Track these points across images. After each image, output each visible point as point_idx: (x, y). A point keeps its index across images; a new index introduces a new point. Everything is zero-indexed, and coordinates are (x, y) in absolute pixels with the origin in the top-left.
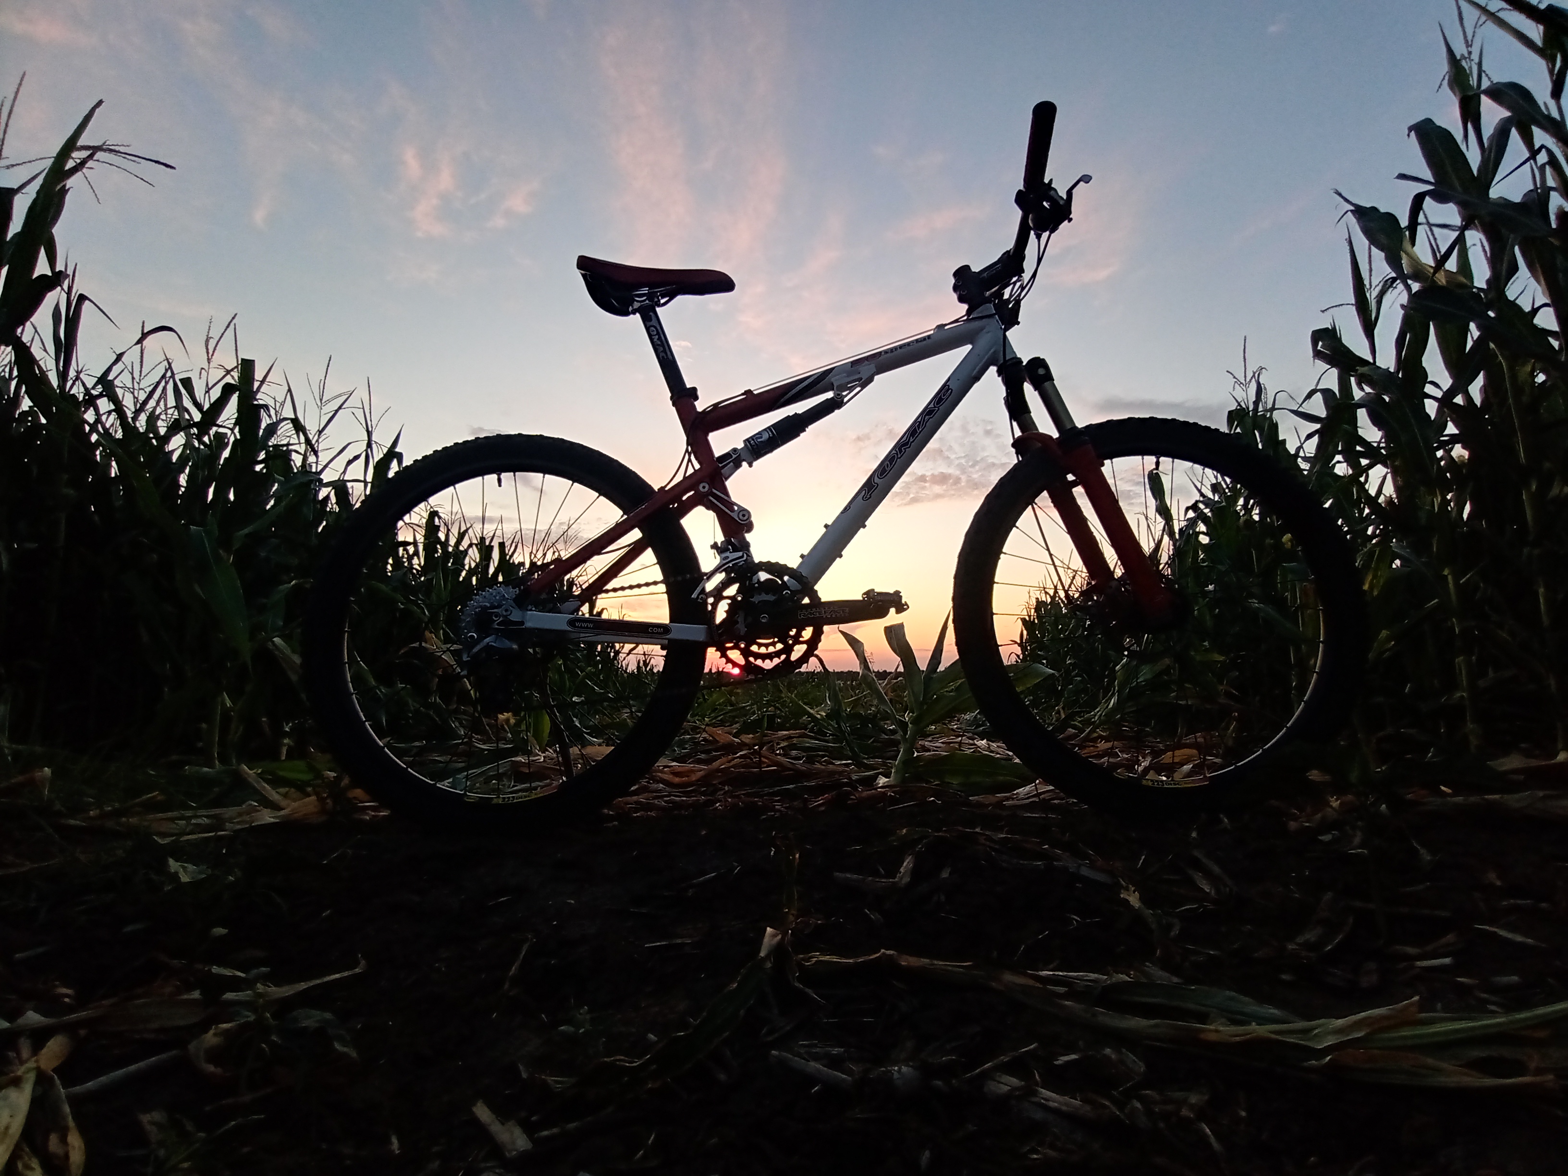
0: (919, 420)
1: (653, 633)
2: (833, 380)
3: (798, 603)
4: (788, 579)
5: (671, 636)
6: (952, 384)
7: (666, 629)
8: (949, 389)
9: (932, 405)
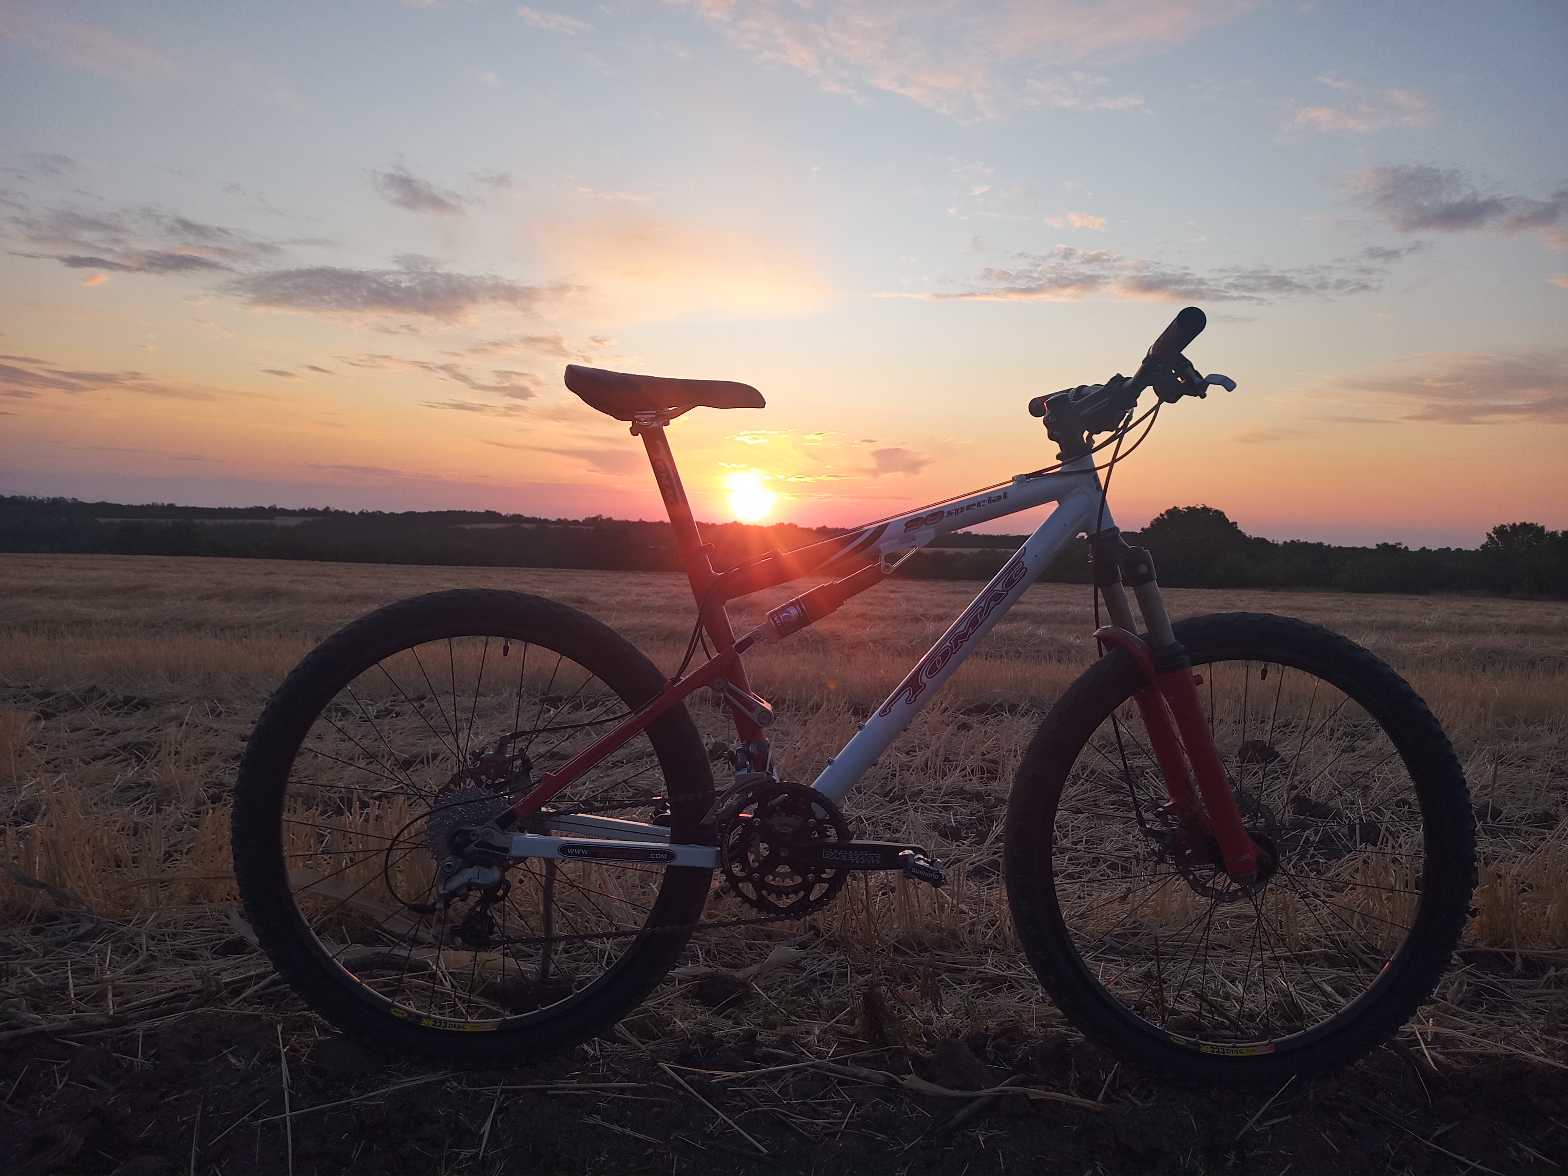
0: (982, 605)
1: (656, 859)
2: (881, 546)
3: (823, 834)
4: (814, 805)
5: (675, 863)
6: (1027, 561)
7: (671, 855)
8: (1022, 568)
9: (999, 587)
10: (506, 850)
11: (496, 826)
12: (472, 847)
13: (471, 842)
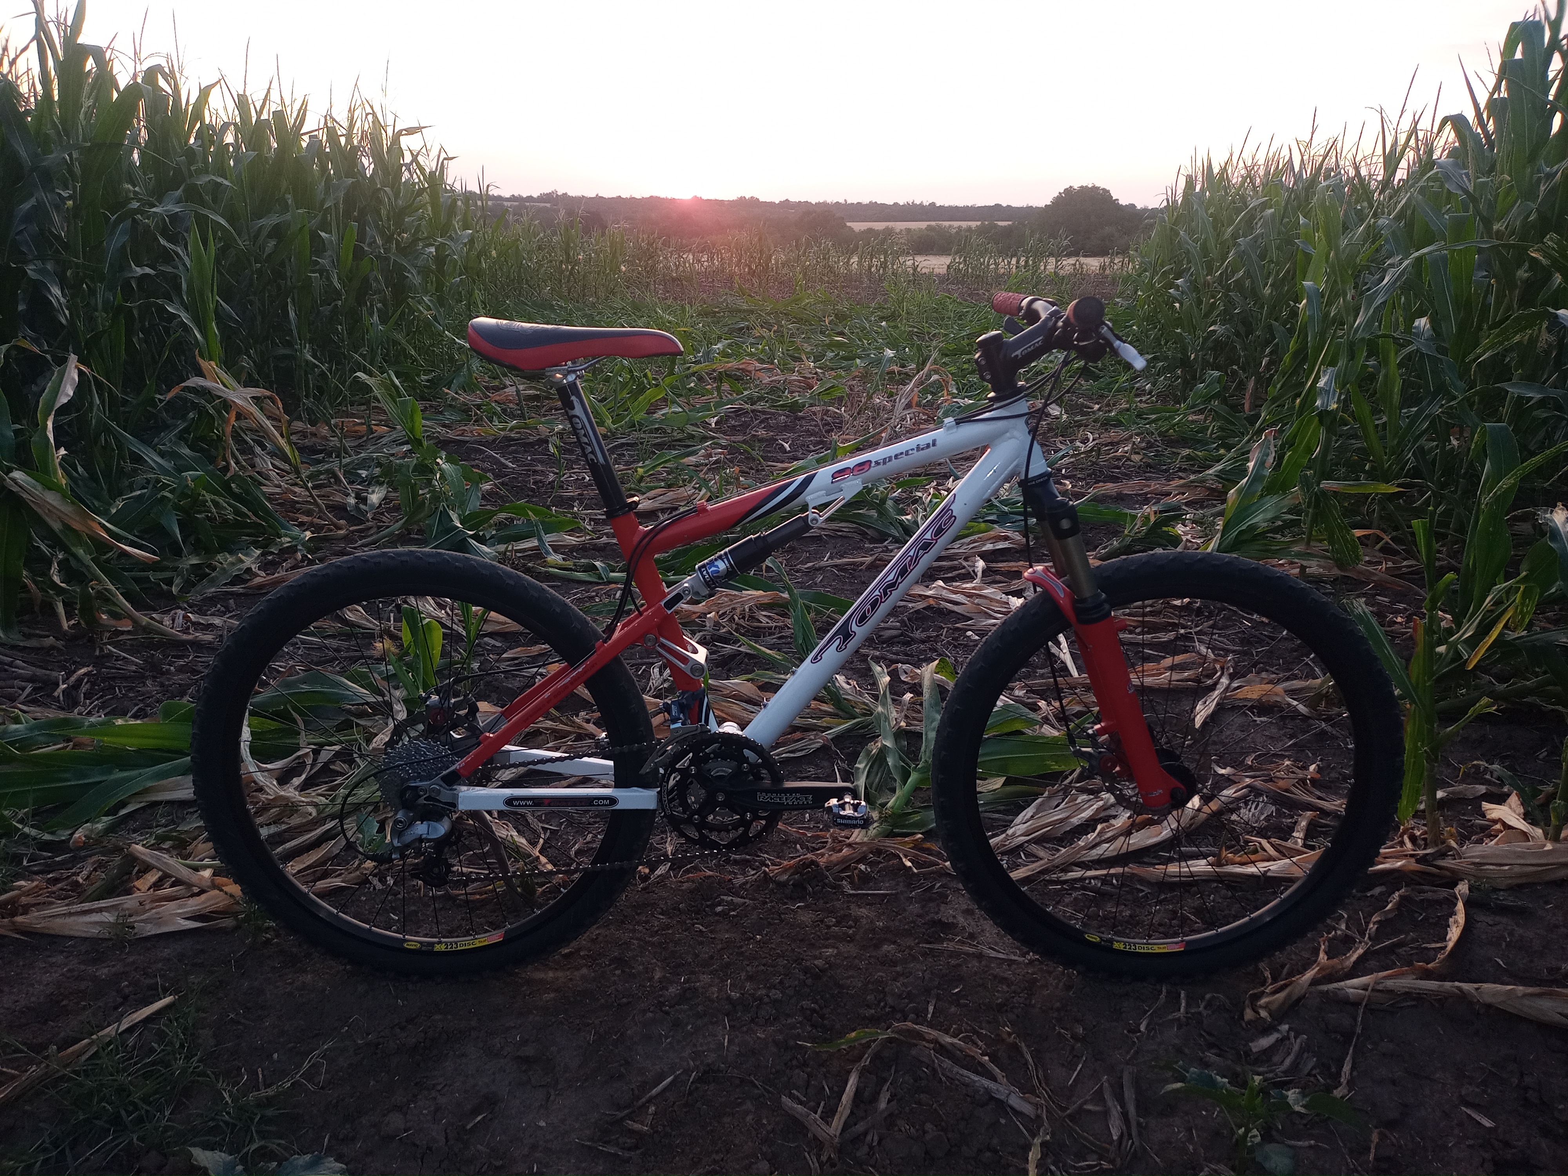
0: (911, 553)
1: (598, 805)
2: (808, 498)
3: (759, 778)
4: (746, 752)
5: (618, 807)
6: (956, 509)
7: (613, 801)
8: (951, 516)
9: (928, 536)
10: (454, 805)
11: (442, 783)
12: (421, 801)
13: (420, 796)
